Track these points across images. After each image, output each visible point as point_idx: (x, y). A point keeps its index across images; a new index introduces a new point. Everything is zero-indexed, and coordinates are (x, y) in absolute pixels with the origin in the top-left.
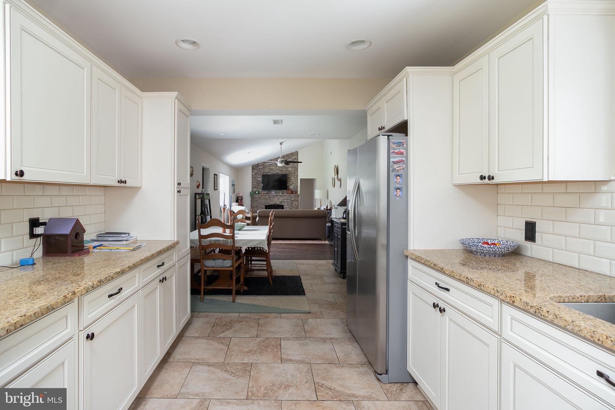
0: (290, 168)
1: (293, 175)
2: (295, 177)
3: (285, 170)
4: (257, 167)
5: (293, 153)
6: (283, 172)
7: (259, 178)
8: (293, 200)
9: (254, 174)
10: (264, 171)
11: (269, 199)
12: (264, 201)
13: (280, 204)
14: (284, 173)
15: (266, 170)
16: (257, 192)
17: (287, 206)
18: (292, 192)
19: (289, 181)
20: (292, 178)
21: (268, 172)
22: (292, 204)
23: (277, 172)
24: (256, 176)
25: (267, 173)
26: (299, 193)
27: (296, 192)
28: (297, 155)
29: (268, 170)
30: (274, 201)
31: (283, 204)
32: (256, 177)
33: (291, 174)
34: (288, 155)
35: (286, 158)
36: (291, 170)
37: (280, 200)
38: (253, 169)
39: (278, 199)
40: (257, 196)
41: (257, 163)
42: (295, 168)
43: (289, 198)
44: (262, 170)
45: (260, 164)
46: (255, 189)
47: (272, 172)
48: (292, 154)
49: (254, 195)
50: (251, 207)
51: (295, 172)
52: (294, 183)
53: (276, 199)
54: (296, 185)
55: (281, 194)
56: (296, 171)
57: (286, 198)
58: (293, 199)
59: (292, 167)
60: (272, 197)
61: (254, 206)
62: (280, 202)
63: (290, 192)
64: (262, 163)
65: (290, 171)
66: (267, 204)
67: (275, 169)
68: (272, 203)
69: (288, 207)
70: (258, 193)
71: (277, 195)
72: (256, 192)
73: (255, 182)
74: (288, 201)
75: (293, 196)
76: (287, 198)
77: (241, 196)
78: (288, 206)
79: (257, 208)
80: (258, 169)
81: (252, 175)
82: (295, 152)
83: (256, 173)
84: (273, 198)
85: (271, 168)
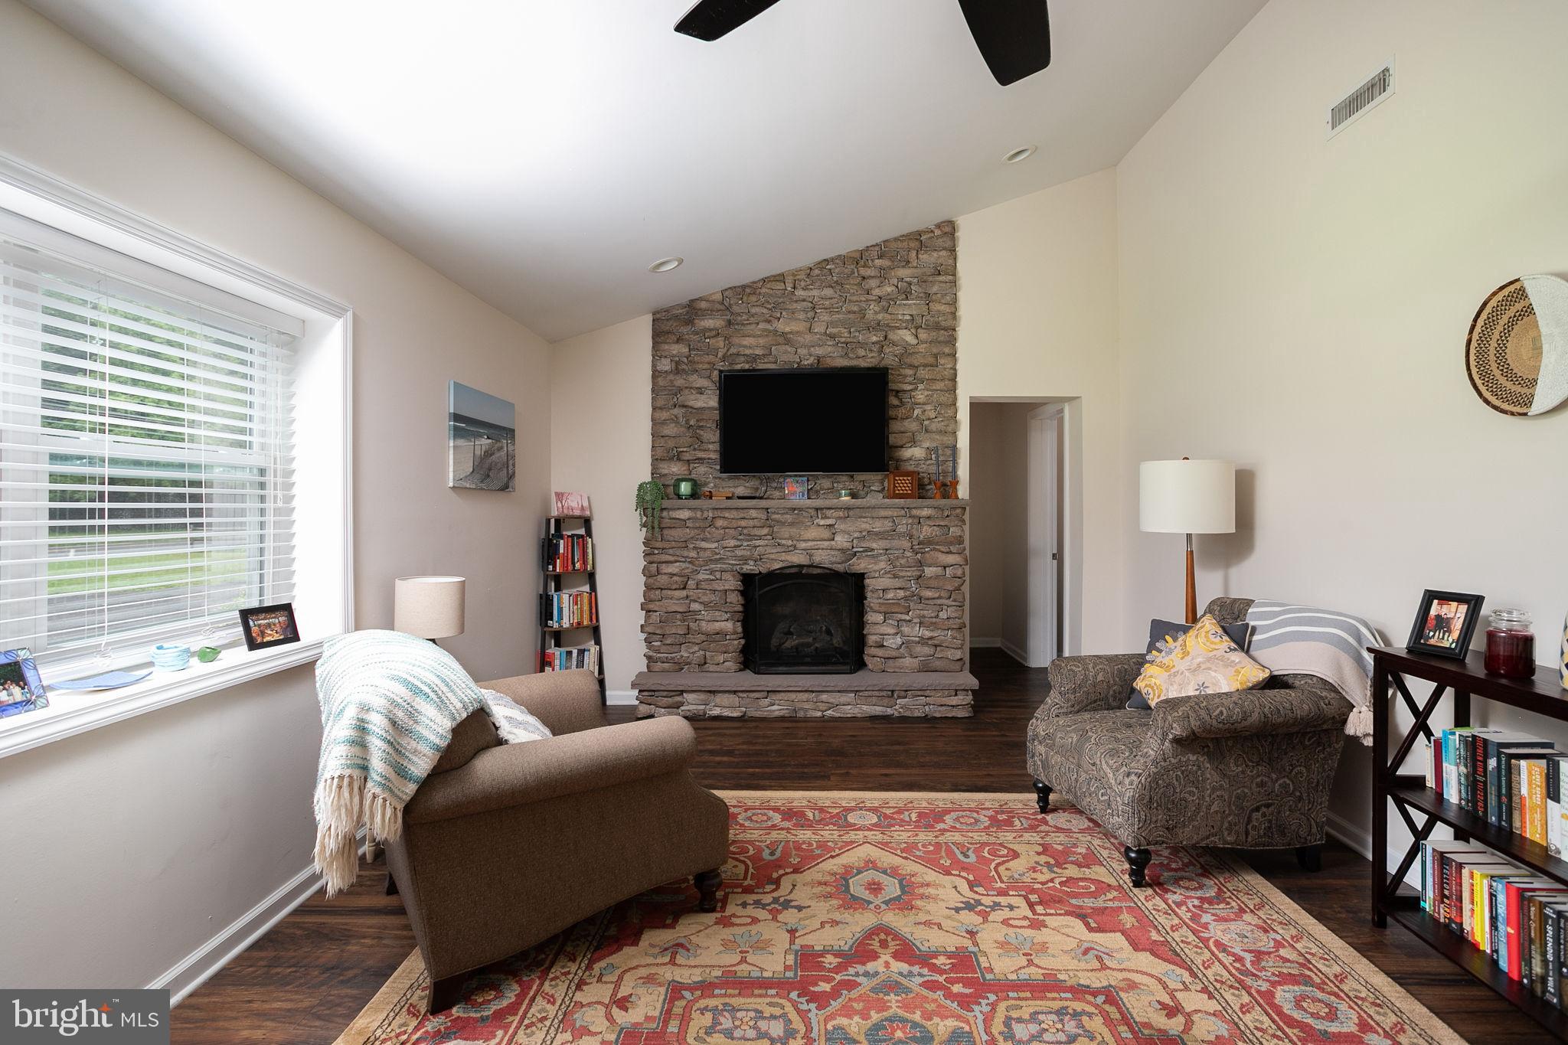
0: (900, 332)
1: (922, 373)
2: (940, 385)
3: (874, 339)
4: (690, 322)
5: (919, 233)
6: (861, 352)
7: (700, 391)
8: (928, 542)
9: (665, 365)
10: (733, 350)
11: (765, 531)
12: (733, 543)
13: (840, 568)
14: (866, 359)
15: (747, 341)
16: (685, 488)
17: (886, 582)
18: (921, 489)
19: (901, 412)
20: (920, 396)
21: (759, 352)
22: (920, 564)
23: (819, 351)
24: (679, 382)
25: (754, 358)
26: (963, 491)
27: (948, 488)
28: (948, 244)
29: (761, 341)
30: (803, 545)
31: (860, 565)
32: (680, 390)
33: (911, 366)
34: (893, 245)
35: (878, 262)
36: (914, 341)
37: (841, 540)
38: (659, 335)
39: (826, 534)
40: (684, 514)
41: (685, 301)
42: (937, 327)
43: (901, 529)
44: (720, 342)
45: (703, 305)
46: (675, 469)
47: (785, 358)
48: (918, 240)
49: (666, 503)
50: (649, 588)
51: (936, 356)
52: (933, 427)
53: (812, 533)
54: (948, 440)
55: (845, 499)
56: (947, 350)
57: (878, 526)
58: (926, 531)
59: (918, 320)
60: (789, 518)
61: (663, 580)
62: (843, 550)
63: (904, 484)
64: (719, 297)
65: (906, 346)
66: (750, 568)
67: (808, 337)
68: (784, 556)
69: (898, 583)
70: (694, 495)
71: (818, 503)
72: (677, 486)
73: (675, 420)
74: (896, 543)
75: (925, 512)
76: (888, 524)
77: (577, 513)
78: (895, 577)
79: (684, 593)
80: (697, 333)
81: (656, 374)
82: (938, 226)
83: (677, 363)
84: (792, 524)
85: (782, 326)
